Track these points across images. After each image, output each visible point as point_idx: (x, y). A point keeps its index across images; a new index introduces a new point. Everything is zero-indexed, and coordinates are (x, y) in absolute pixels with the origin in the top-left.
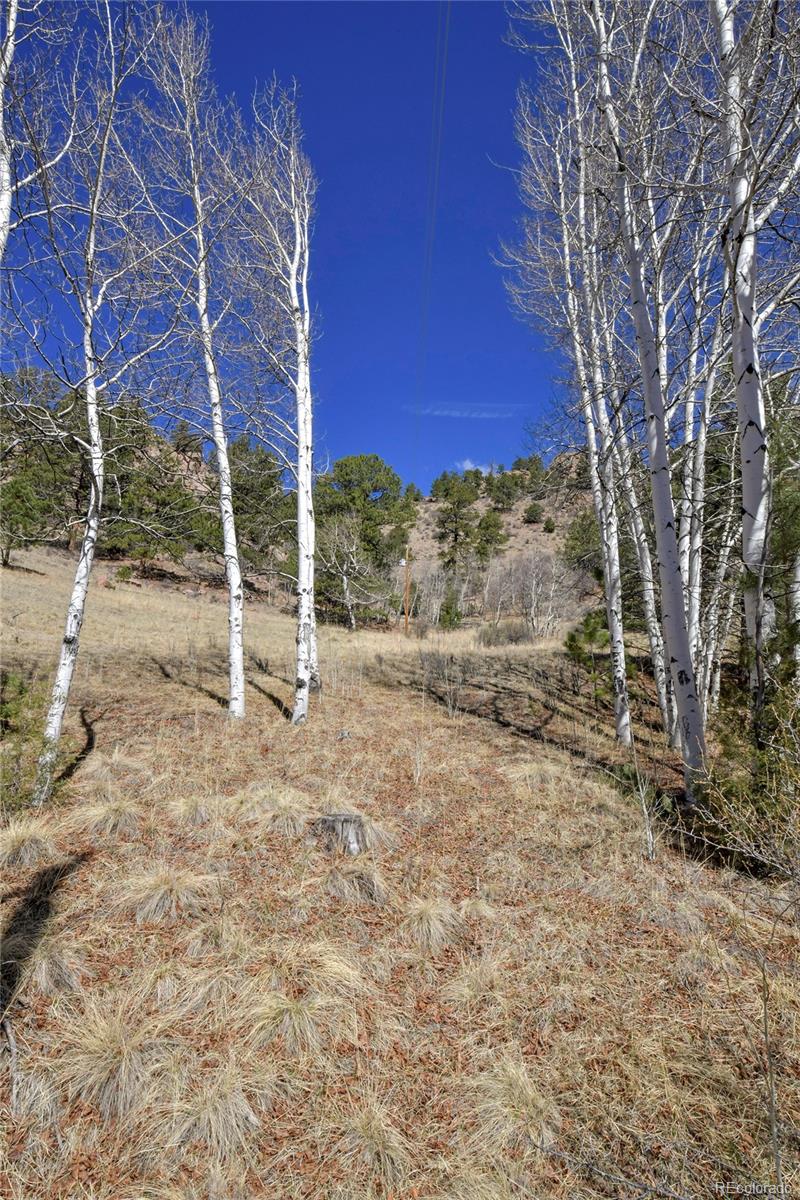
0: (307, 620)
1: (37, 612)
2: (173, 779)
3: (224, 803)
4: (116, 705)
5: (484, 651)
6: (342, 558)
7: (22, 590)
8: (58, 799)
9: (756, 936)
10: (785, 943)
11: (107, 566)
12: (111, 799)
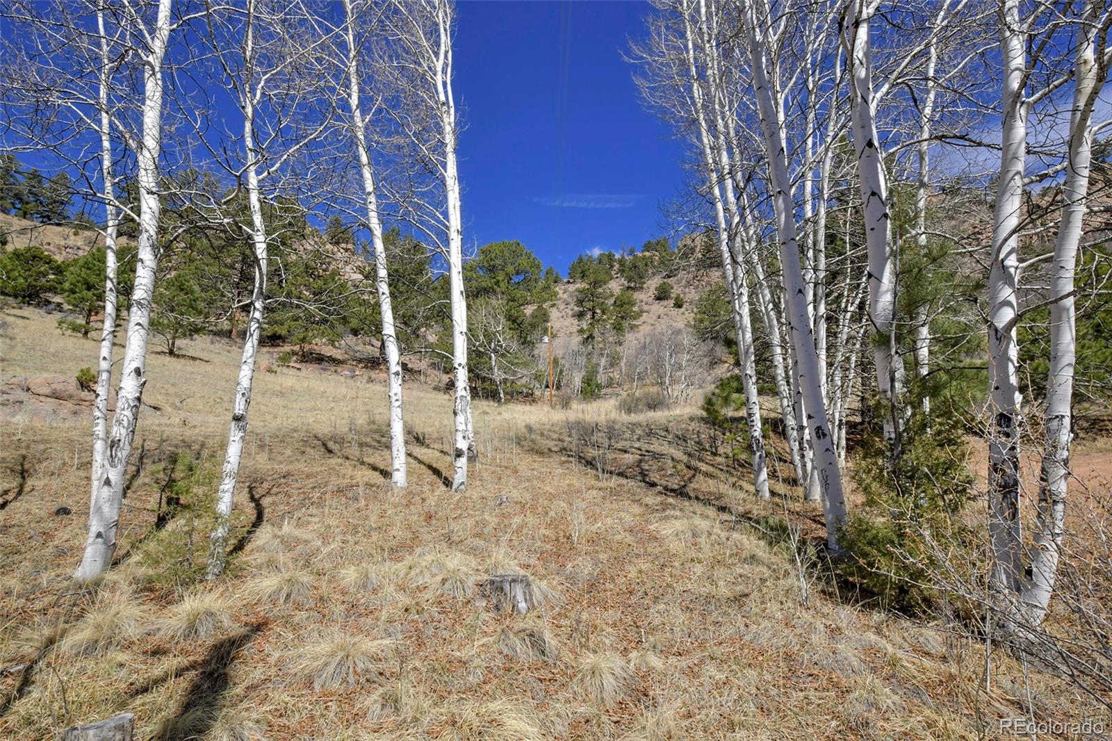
0: (464, 393)
1: (203, 397)
2: (342, 548)
3: (393, 570)
4: (283, 481)
5: (625, 418)
6: (489, 336)
7: (188, 376)
8: (230, 570)
9: (916, 674)
10: (944, 680)
11: (268, 352)
12: (283, 570)
